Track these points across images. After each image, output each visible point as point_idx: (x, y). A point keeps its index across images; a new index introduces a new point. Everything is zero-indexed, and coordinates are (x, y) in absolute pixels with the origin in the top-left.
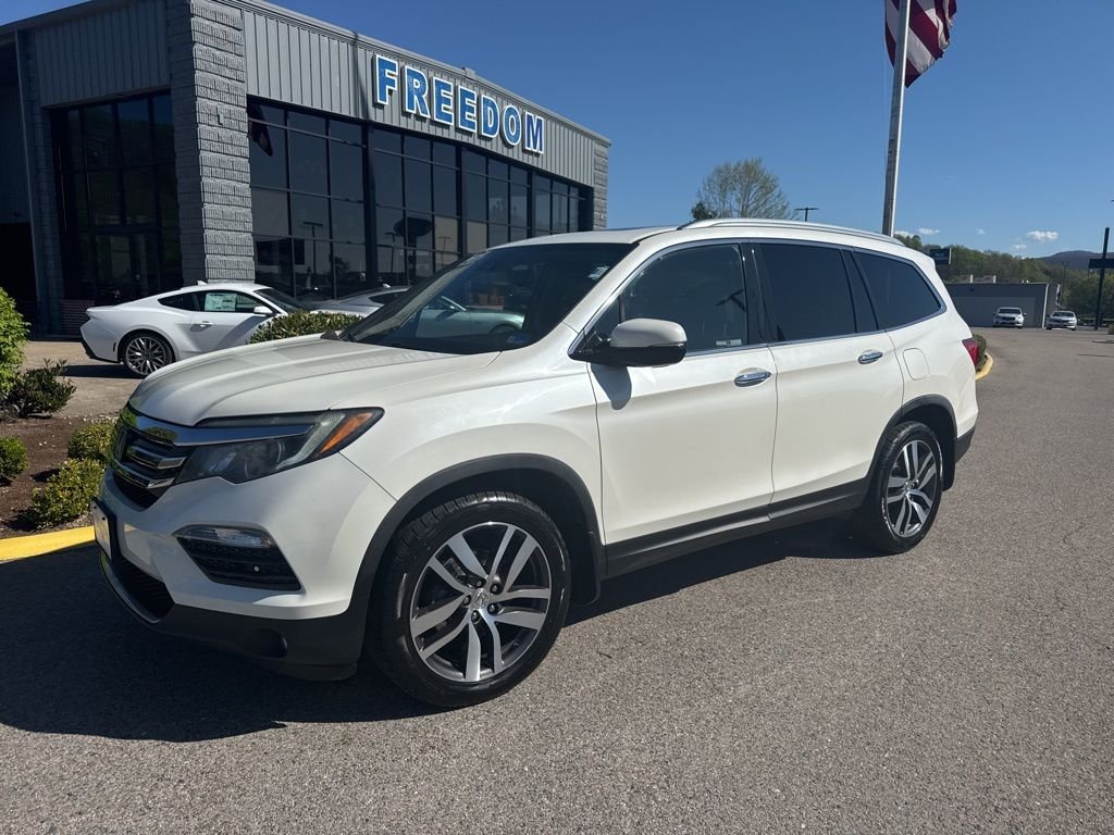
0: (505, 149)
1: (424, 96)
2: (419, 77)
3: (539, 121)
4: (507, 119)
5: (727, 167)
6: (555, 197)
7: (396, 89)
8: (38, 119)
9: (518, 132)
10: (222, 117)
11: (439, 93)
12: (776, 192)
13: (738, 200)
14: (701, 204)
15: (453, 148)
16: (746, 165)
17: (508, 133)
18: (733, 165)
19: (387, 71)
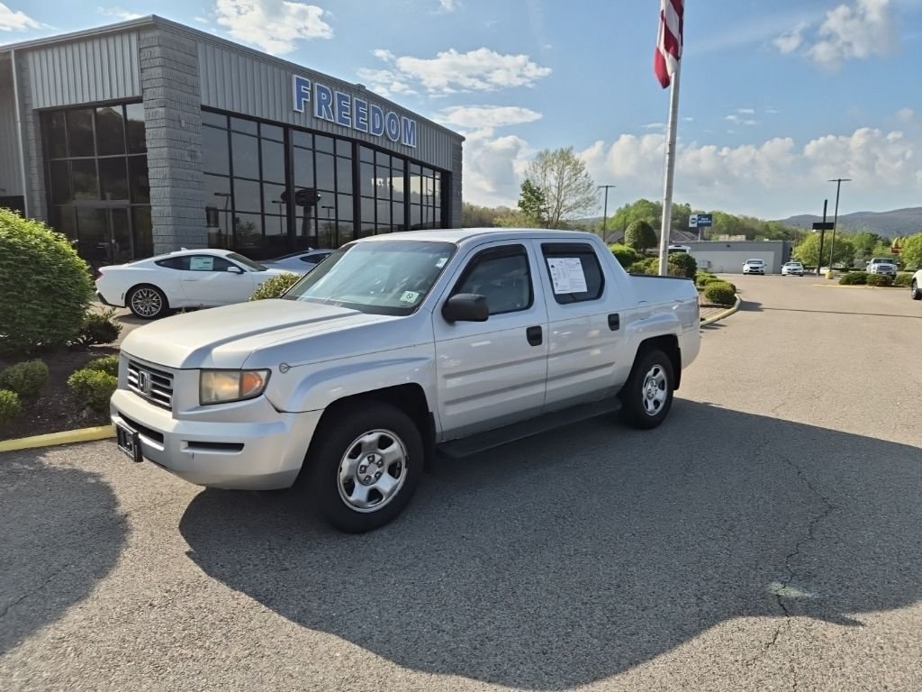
0: (388, 143)
1: (329, 106)
2: (325, 91)
3: (412, 123)
4: (389, 123)
5: (547, 152)
6: (424, 178)
7: (309, 100)
8: (30, 118)
9: (397, 132)
10: (183, 122)
11: (339, 103)
12: (584, 173)
13: (556, 179)
14: (528, 181)
15: (350, 144)
16: (562, 152)
17: (390, 133)
18: (552, 151)
19: (303, 87)
